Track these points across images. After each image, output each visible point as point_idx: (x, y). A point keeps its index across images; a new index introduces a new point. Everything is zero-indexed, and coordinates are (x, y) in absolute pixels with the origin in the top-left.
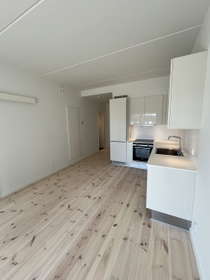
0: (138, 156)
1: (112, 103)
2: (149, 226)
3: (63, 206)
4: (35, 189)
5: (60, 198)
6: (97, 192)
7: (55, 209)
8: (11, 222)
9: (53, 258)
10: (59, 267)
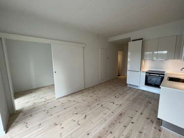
0: (149, 83)
1: (131, 44)
2: (160, 130)
3: (98, 104)
4: (83, 93)
5: (96, 100)
6: (119, 101)
7: (94, 105)
8: (74, 106)
9: (96, 128)
10: (100, 133)
